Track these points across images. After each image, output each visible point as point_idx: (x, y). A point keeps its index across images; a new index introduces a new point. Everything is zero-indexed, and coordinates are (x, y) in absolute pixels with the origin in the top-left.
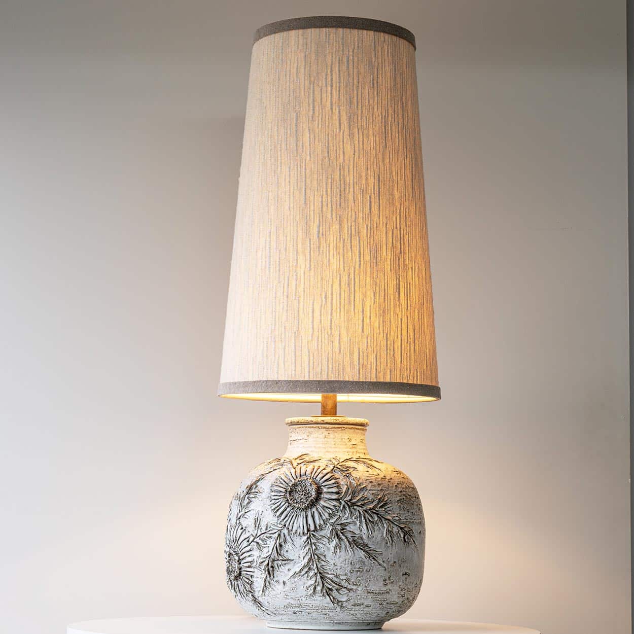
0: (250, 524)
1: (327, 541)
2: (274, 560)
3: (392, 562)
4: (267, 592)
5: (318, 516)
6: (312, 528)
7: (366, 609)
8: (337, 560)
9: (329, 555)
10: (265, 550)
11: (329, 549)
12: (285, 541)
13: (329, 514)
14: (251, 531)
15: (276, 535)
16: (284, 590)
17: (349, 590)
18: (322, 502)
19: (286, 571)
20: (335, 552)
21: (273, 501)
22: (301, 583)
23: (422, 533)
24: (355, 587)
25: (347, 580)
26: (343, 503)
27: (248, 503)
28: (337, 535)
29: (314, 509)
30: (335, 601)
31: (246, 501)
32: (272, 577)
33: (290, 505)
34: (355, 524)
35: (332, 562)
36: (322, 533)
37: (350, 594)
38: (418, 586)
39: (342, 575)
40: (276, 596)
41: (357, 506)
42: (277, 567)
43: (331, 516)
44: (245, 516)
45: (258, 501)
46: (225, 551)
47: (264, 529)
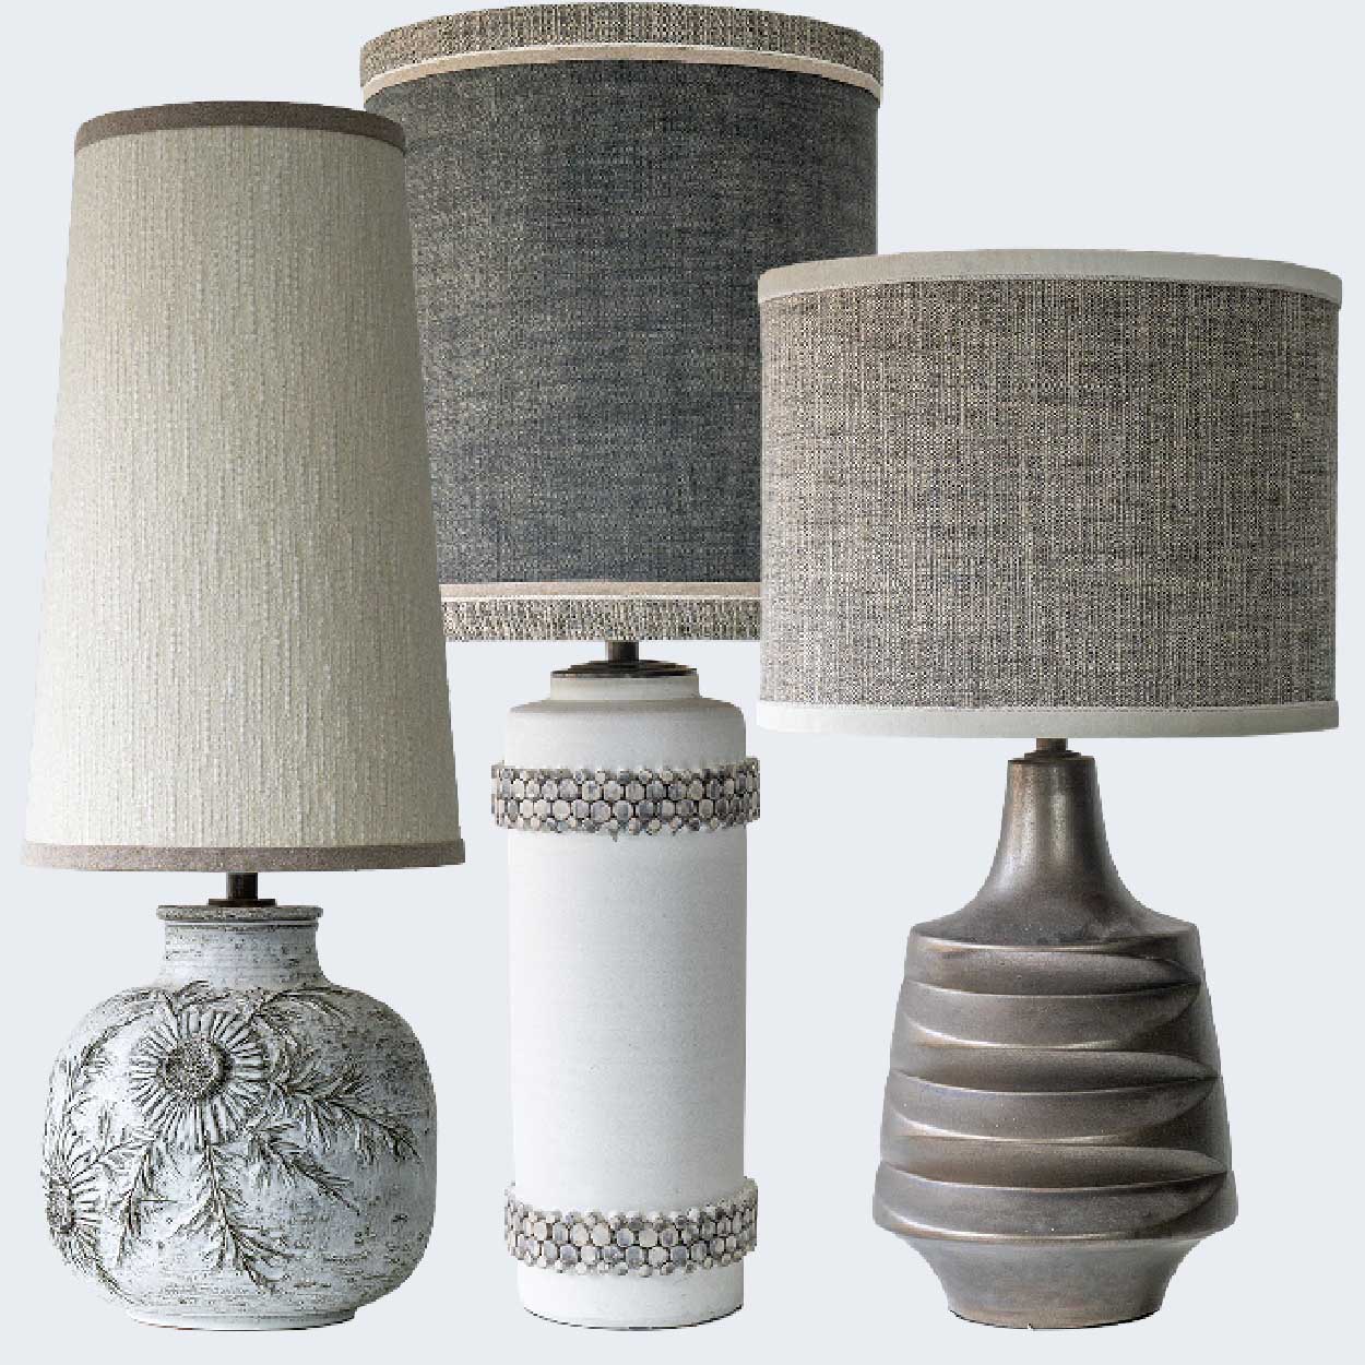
0: (90, 1126)
1: (242, 1162)
2: (139, 1201)
3: (372, 1199)
4: (127, 1262)
5: (225, 1112)
6: (214, 1138)
7: (322, 1292)
8: (263, 1202)
9: (248, 1190)
10: (122, 1181)
11: (246, 1179)
12: (161, 1163)
13: (246, 1109)
14: (93, 1140)
15: (142, 1152)
16: (161, 1259)
17: (288, 1258)
18: (232, 1087)
19: (163, 1223)
20: (260, 1185)
21: (135, 1084)
22: (194, 1246)
23: (430, 1133)
24: (298, 1253)
25: (284, 1239)
26: (273, 1087)
27: (86, 1083)
28: (263, 1152)
29: (217, 1101)
30: (261, 1280)
31: (82, 1079)
32: (136, 1233)
33: (169, 1091)
34: (299, 1129)
35: (252, 1205)
36: (234, 1147)
37: (291, 1266)
38: (423, 1239)
39: (272, 1229)
40: (146, 1268)
41: (303, 1092)
42: (145, 1214)
43: (249, 1113)
44: (81, 1109)
45: (104, 1079)
46: (42, 1173)
47: (118, 1136)
